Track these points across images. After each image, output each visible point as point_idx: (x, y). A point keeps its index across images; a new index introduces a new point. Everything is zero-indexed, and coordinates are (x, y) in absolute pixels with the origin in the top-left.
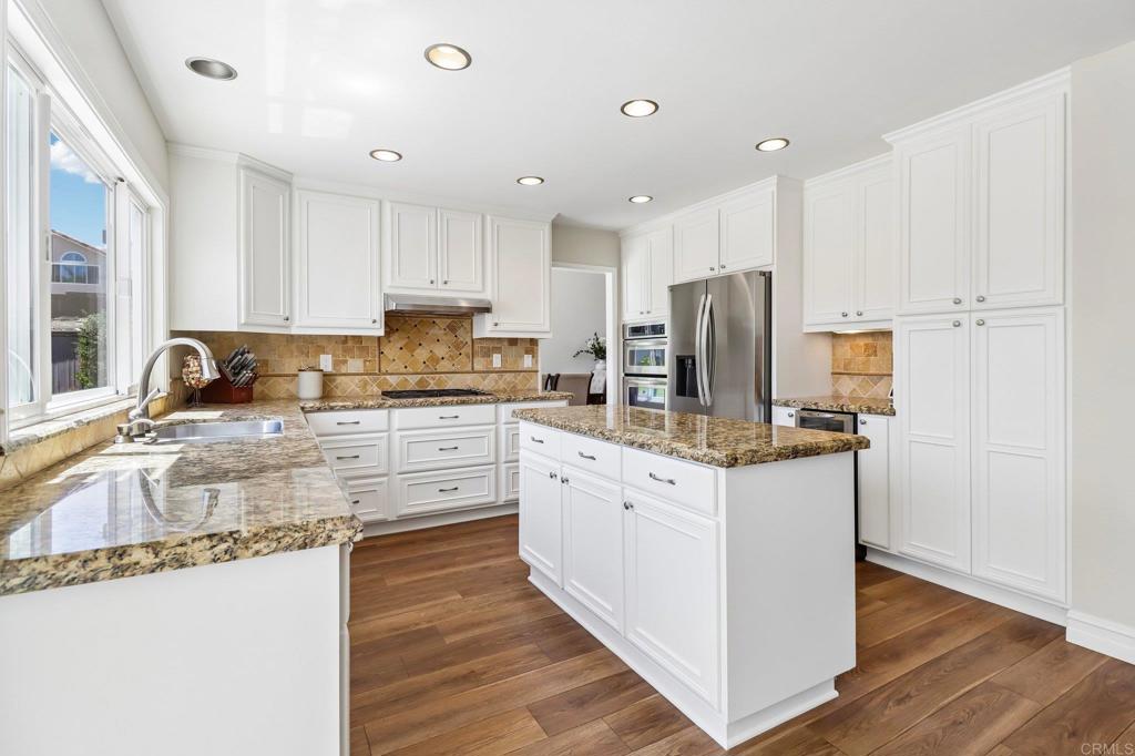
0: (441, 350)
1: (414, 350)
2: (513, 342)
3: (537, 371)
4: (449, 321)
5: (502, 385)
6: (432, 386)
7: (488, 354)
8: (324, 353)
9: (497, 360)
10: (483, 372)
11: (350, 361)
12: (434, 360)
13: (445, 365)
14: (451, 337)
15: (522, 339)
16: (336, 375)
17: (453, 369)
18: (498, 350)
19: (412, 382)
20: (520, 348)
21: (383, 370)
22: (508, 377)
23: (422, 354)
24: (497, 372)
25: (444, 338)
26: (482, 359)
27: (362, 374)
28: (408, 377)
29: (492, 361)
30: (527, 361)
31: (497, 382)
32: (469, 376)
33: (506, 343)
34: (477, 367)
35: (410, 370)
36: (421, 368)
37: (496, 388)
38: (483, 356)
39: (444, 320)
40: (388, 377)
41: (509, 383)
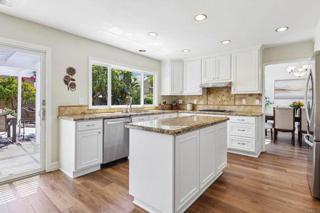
0: (224, 98)
1: (216, 98)
2: (251, 95)
3: (262, 106)
4: (227, 89)
5: (246, 110)
6: (222, 109)
7: (241, 99)
8: (195, 99)
9: (244, 102)
10: (239, 105)
11: (201, 101)
12: (222, 101)
13: (226, 103)
14: (228, 94)
15: (255, 94)
16: (197, 105)
17: (228, 104)
18: (245, 98)
19: (216, 108)
20: (254, 97)
21: (208, 104)
22: (249, 107)
23: (219, 99)
24: (243, 106)
25: (226, 95)
26: (238, 101)
27: (203, 105)
28: (215, 106)
29: (242, 102)
30: (257, 102)
31: (244, 109)
32: (233, 107)
33: (248, 96)
34: (236, 104)
35: (215, 104)
36: (219, 104)
37: (244, 111)
38: (239, 100)
39: (226, 89)
40: (209, 106)
41: (249, 109)
